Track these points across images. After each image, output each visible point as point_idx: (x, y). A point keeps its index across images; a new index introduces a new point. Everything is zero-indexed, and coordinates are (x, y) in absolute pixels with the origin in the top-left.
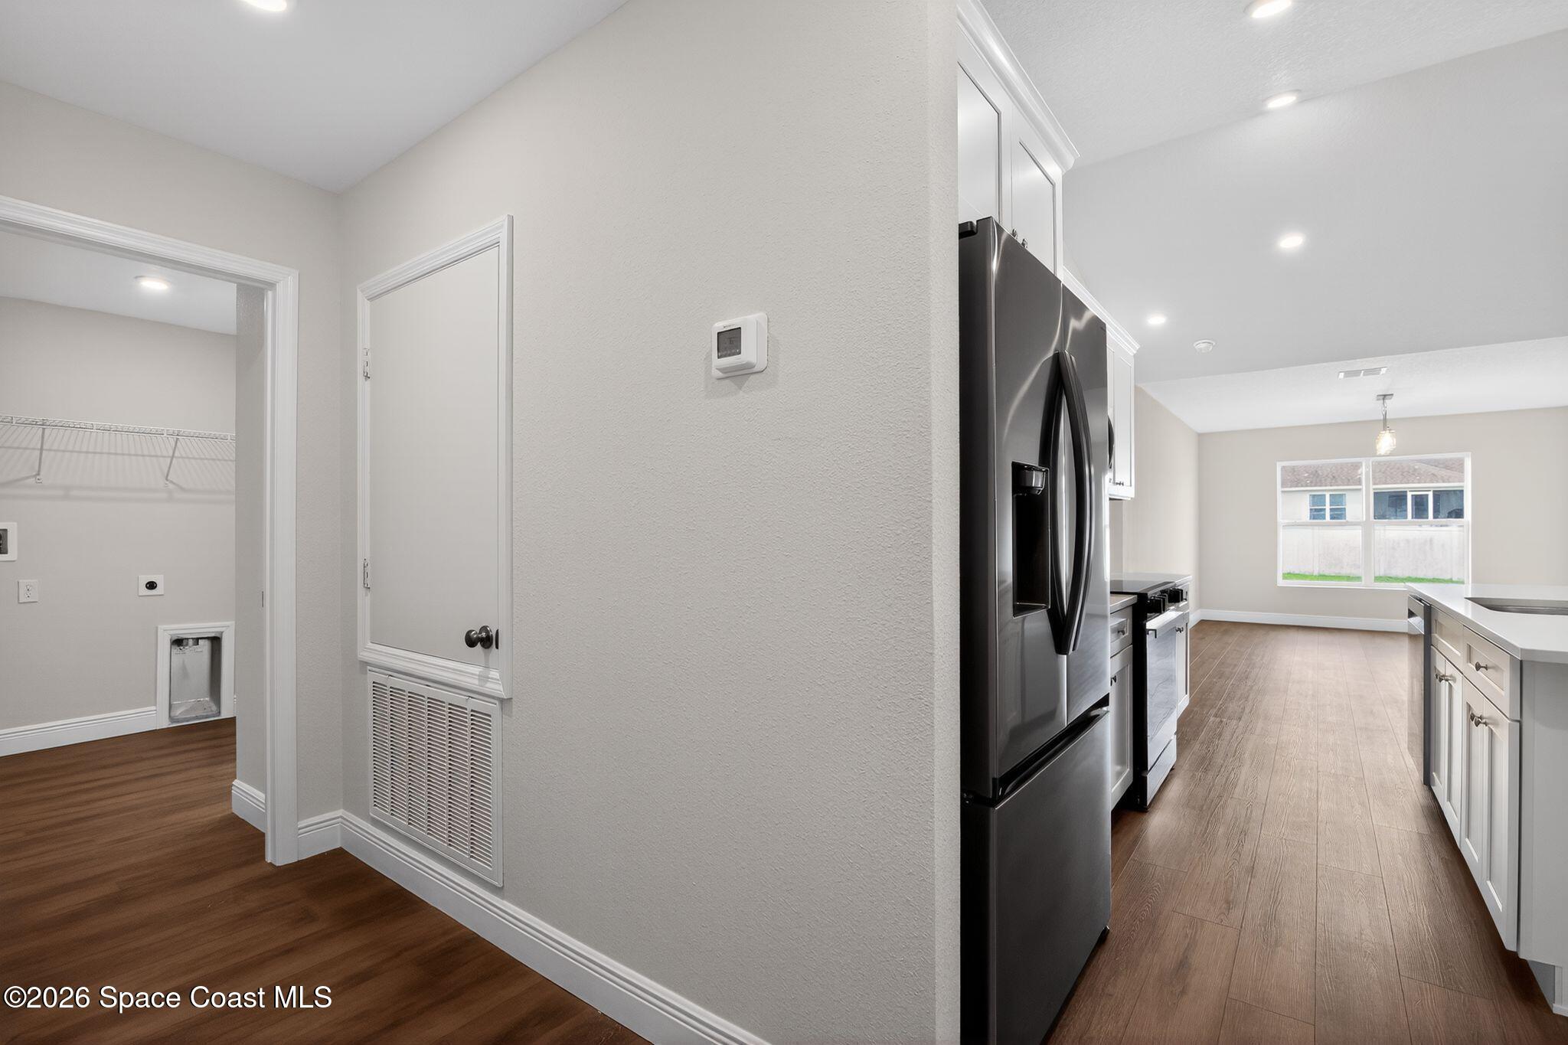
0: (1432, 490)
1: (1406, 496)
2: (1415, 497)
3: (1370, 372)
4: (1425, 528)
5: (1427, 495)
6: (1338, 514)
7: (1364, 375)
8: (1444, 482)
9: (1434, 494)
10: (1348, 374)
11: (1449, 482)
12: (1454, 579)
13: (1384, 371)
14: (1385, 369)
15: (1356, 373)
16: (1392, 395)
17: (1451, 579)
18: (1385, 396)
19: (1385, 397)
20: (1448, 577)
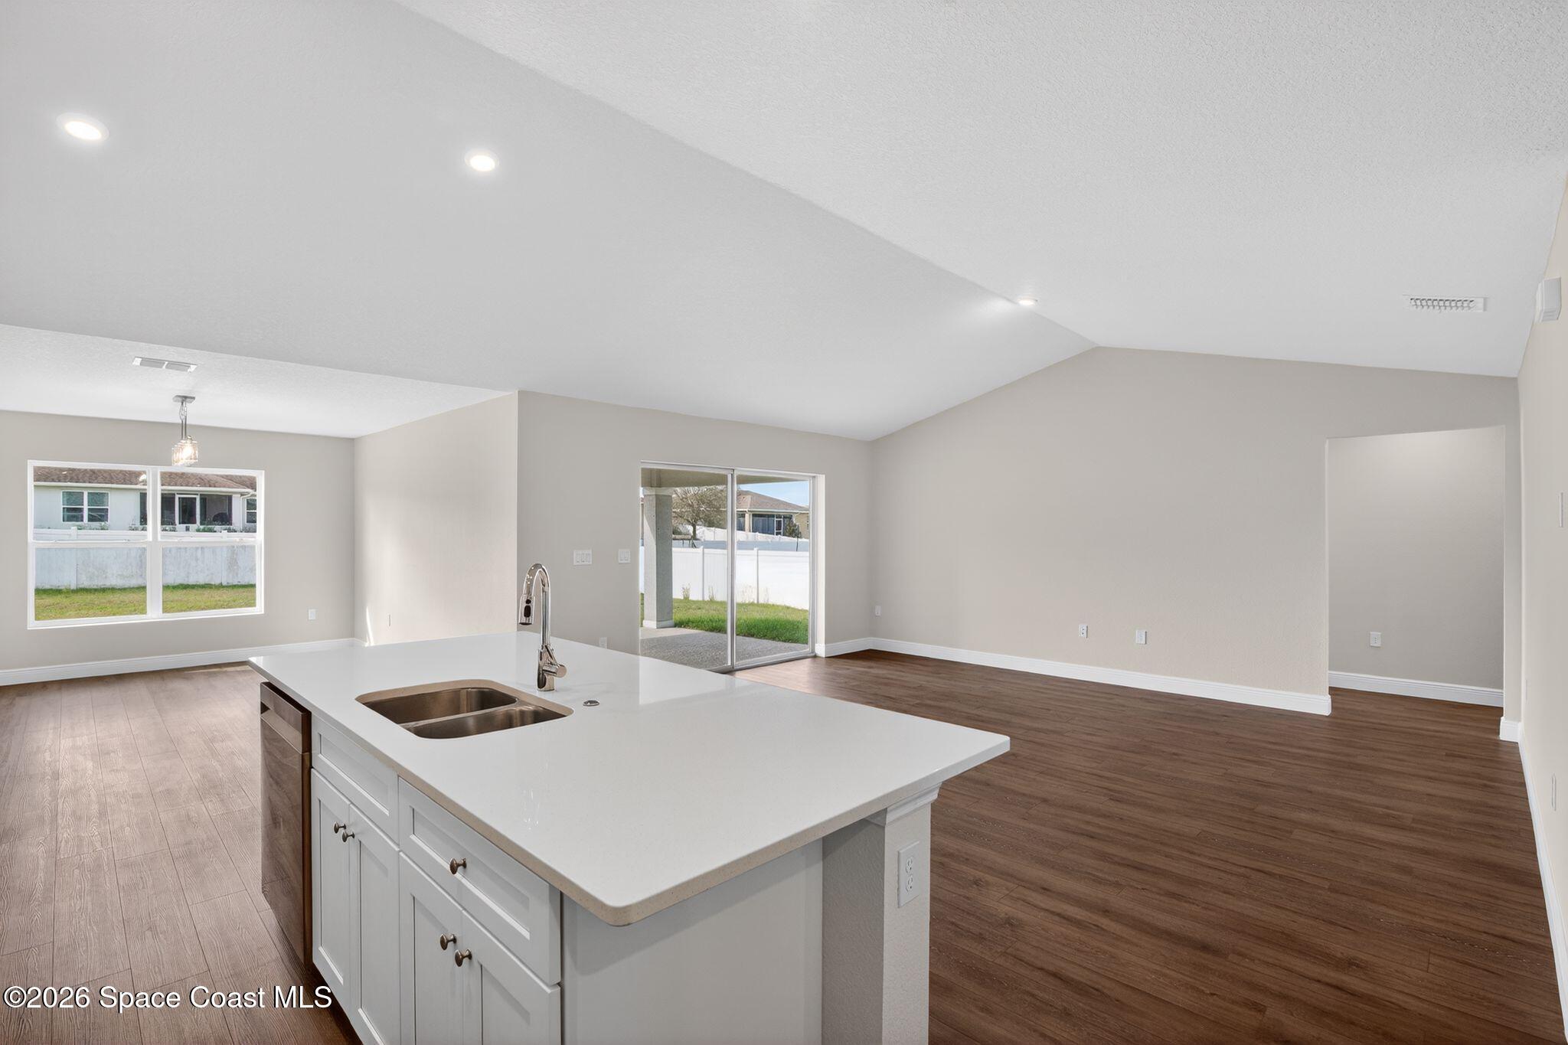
0: (199, 493)
1: (174, 498)
2: (182, 500)
3: (174, 365)
4: (192, 533)
5: (195, 499)
6: (99, 516)
7: (167, 367)
8: (210, 486)
9: (201, 499)
10: (147, 362)
11: (215, 487)
12: (223, 585)
13: (193, 368)
14: (196, 366)
15: (156, 363)
16: (194, 398)
17: (221, 583)
18: (186, 397)
19: (184, 399)
20: (217, 582)
